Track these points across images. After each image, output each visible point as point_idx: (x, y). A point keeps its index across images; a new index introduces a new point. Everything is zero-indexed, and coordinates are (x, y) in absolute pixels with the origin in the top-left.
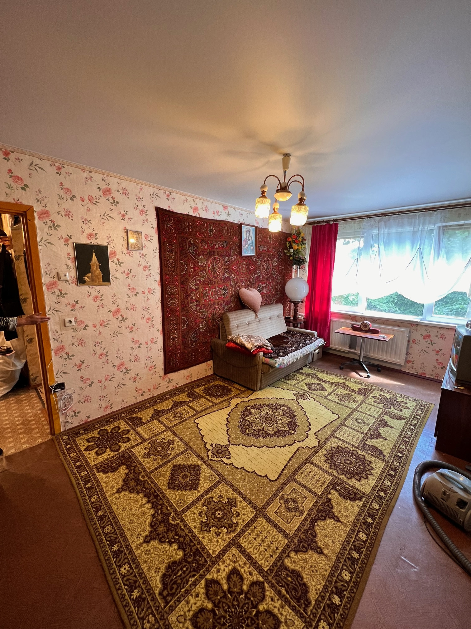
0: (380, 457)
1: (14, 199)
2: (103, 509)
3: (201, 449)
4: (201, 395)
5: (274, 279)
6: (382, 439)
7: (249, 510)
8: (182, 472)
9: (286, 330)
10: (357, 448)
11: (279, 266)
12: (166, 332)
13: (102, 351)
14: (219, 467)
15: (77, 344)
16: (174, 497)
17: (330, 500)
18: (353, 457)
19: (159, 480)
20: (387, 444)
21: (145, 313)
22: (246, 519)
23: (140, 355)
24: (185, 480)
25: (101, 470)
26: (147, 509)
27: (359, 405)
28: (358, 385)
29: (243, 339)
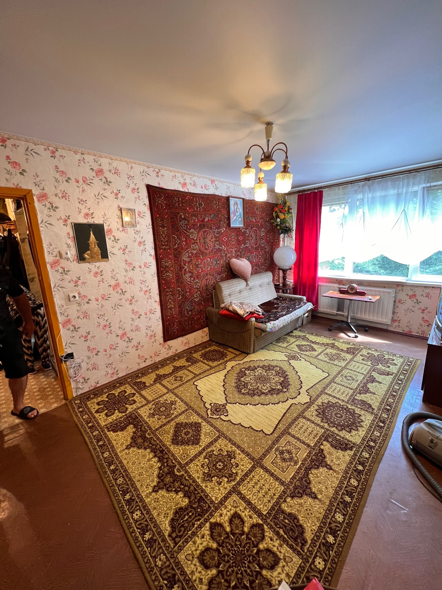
0: (369, 411)
1: (14, 184)
2: (115, 463)
3: (200, 408)
4: (199, 360)
5: (262, 248)
6: (371, 394)
7: (247, 461)
8: (184, 429)
9: (276, 297)
10: (347, 403)
11: (266, 235)
12: (163, 303)
13: (105, 323)
14: (218, 424)
15: (82, 317)
16: (178, 452)
17: (323, 450)
18: (343, 411)
19: (164, 437)
20: (376, 398)
21: (143, 286)
22: (245, 469)
23: (140, 325)
24: (188, 436)
25: (111, 429)
26: (154, 462)
27: (347, 364)
28: (347, 345)
29: (235, 306)
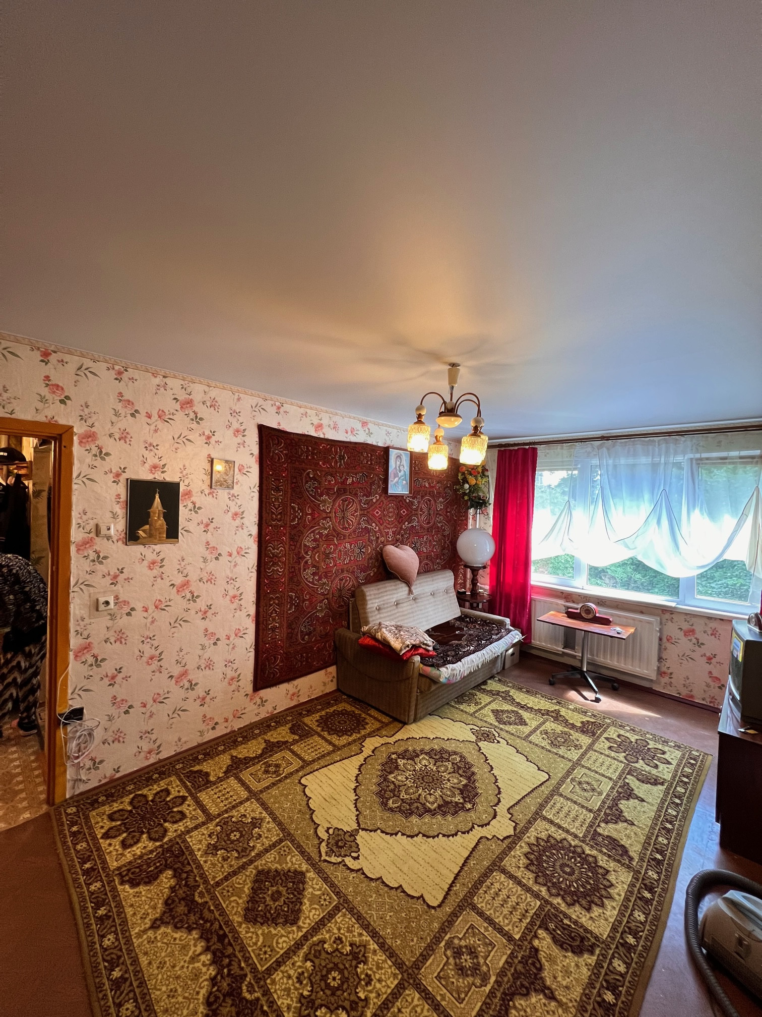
0: (623, 862)
1: (46, 417)
2: (123, 964)
3: (307, 838)
4: (314, 731)
5: (439, 530)
6: (626, 824)
7: (389, 971)
8: (272, 886)
9: (458, 614)
10: (583, 841)
12: (261, 619)
13: (153, 652)
14: (338, 875)
15: (112, 640)
16: (254, 940)
17: (537, 950)
18: (575, 860)
19: (231, 902)
20: (635, 834)
21: (229, 587)
22: (384, 990)
23: (215, 659)
24: (277, 903)
25: (127, 878)
26: (204, 965)
27: (583, 755)
28: (581, 716)
29: (387, 633)
